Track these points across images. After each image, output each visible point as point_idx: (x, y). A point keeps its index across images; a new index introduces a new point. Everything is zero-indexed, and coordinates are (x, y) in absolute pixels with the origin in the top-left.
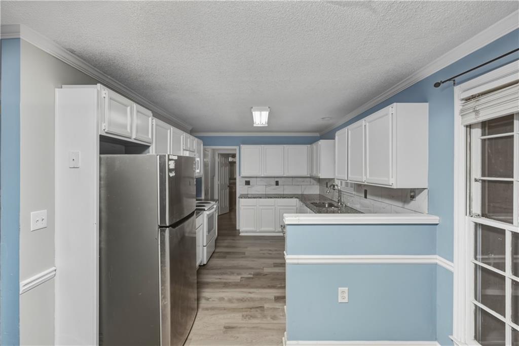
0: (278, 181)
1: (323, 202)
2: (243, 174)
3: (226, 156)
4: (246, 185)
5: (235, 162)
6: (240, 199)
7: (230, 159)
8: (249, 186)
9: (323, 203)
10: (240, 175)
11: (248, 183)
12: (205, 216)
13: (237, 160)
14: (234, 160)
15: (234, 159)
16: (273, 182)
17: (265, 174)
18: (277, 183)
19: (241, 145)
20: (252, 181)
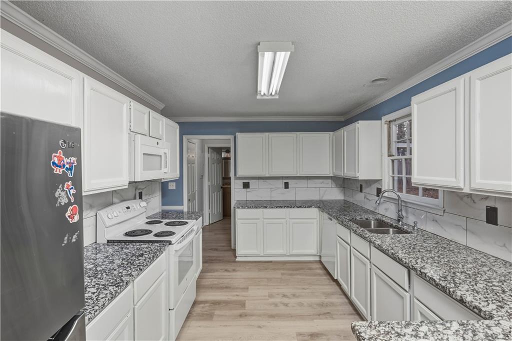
0: (288, 183)
1: (366, 217)
2: (239, 174)
3: (218, 150)
4: (244, 188)
5: (229, 159)
6: (237, 210)
7: (224, 155)
8: (248, 190)
9: (367, 219)
10: (235, 175)
11: (246, 185)
12: (172, 253)
13: (232, 155)
14: (229, 156)
15: (228, 154)
16: (281, 184)
17: (271, 173)
18: (287, 186)
19: (237, 134)
20: (252, 183)
